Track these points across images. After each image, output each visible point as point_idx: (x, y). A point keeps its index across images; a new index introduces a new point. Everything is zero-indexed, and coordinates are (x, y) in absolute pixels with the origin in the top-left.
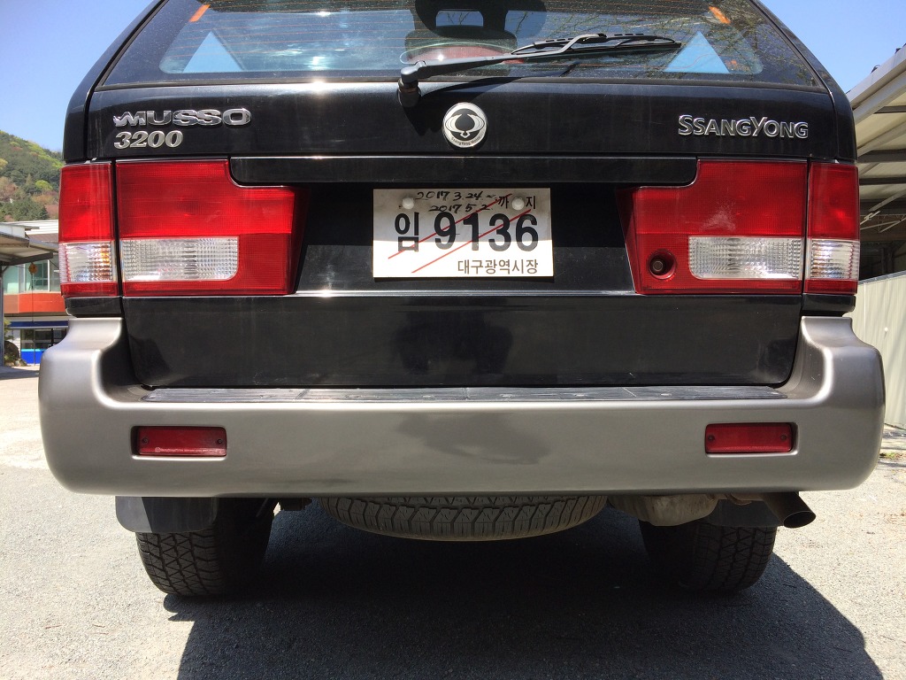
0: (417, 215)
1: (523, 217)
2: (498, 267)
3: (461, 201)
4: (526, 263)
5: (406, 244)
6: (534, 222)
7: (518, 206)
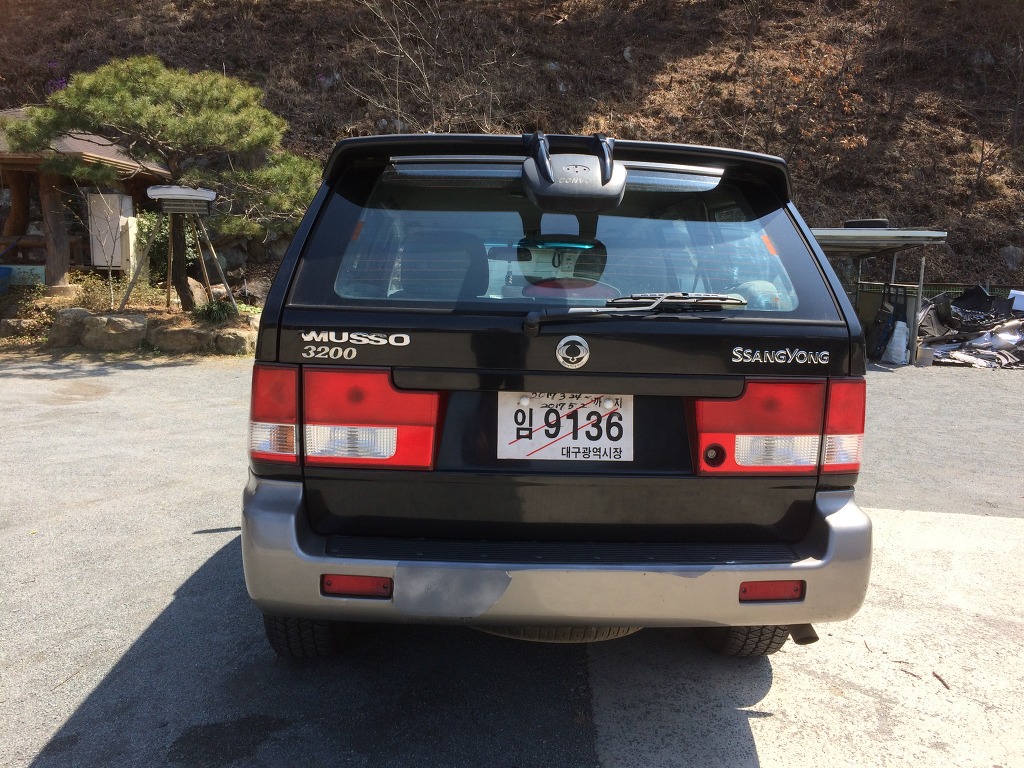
0: (531, 410)
1: (612, 414)
2: (592, 453)
3: (564, 401)
4: (613, 451)
5: (522, 433)
6: (620, 418)
7: (609, 406)
